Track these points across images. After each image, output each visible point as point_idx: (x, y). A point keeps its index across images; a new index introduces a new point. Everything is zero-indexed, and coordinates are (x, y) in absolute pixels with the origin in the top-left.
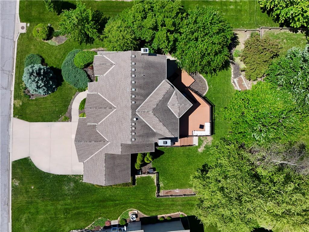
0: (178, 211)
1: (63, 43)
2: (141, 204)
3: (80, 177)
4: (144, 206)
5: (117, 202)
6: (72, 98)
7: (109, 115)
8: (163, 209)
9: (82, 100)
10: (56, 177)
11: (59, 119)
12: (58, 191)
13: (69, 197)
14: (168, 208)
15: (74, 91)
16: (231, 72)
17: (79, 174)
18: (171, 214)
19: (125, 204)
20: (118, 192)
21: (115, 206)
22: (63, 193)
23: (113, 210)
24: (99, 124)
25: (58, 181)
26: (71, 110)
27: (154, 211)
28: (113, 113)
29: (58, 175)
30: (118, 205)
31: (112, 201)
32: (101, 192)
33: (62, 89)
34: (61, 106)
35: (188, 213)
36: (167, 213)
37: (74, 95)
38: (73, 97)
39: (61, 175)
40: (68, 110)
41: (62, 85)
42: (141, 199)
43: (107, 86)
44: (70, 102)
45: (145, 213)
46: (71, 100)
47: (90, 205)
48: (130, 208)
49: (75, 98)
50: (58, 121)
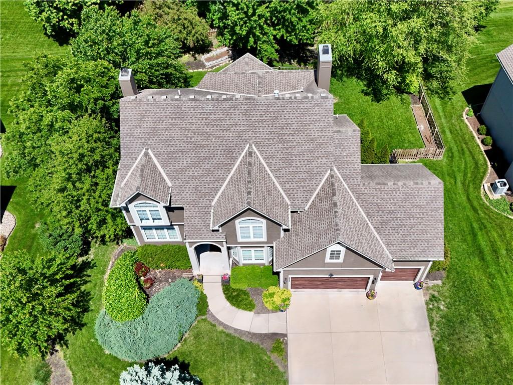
0: (462, 121)
1: (71, 373)
2: (467, 182)
3: (431, 309)
4: (469, 175)
5: (475, 225)
6: (222, 332)
7: (267, 169)
8: (466, 143)
9: (228, 304)
10: (447, 374)
11: (281, 369)
12: (485, 367)
13: (495, 337)
14: (460, 138)
15: (204, 327)
16: (194, 72)
17: (426, 314)
18: (472, 130)
19: (474, 209)
20: (451, 226)
21: (485, 227)
22: (486, 354)
23: (497, 232)
24: (289, 203)
25: (457, 367)
26: (255, 334)
27: (473, 158)
28: (262, 154)
29: (439, 369)
30: (483, 223)
31: (474, 235)
32: (459, 260)
33: (196, 361)
34: (245, 363)
35: (462, 107)
36: (473, 137)
37: (214, 326)
38: (220, 328)
39: (438, 361)
40: (256, 342)
41: (186, 362)
42: (455, 183)
43: (196, 174)
44: (234, 338)
45: (484, 173)
46: (228, 335)
47: (500, 282)
48: (481, 199)
49: (222, 323)
50: (286, 372)
